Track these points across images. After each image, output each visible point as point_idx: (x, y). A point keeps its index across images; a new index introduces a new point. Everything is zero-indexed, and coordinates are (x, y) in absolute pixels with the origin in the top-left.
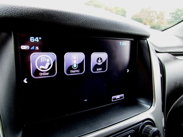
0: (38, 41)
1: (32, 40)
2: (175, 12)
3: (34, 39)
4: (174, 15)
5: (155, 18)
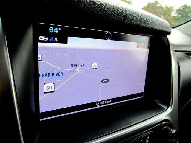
0: (57, 32)
1: (51, 31)
2: (182, 9)
3: (54, 30)
4: (181, 12)
5: (161, 14)
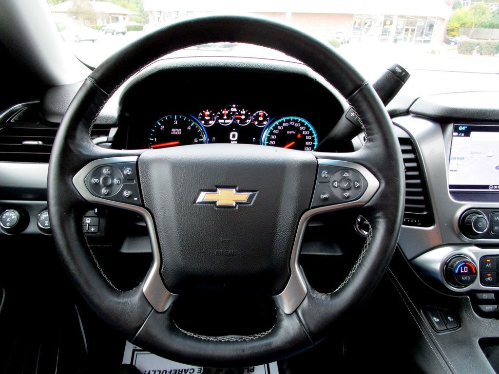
0: (464, 130)
3: (462, 128)
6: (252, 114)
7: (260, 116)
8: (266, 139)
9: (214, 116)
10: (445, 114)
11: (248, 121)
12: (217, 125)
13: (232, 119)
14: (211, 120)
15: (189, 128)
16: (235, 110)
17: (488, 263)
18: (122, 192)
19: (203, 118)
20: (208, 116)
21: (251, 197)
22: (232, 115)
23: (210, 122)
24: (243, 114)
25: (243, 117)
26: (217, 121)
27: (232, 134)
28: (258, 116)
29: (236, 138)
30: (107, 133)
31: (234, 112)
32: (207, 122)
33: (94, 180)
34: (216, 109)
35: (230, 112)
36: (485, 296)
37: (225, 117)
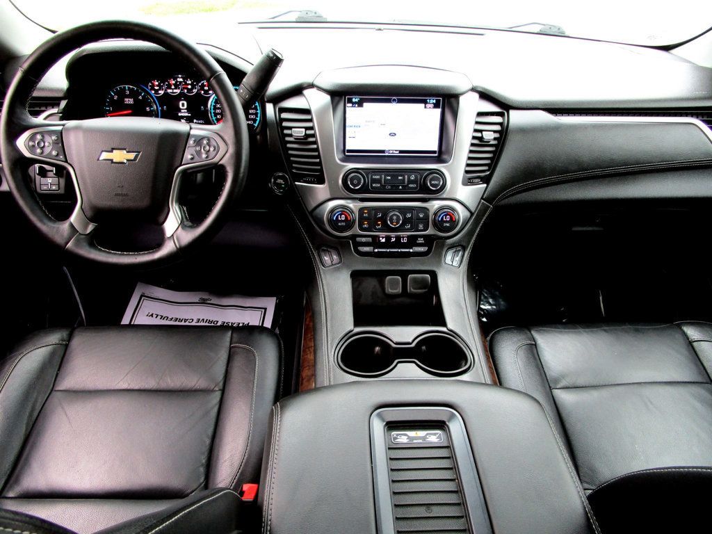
6: (197, 84)
7: (205, 86)
8: (212, 107)
9: (162, 86)
10: (337, 88)
11: (195, 91)
12: (166, 94)
13: (179, 88)
14: (160, 90)
15: (140, 97)
16: (181, 80)
17: (366, 213)
18: (51, 152)
19: (153, 88)
20: (157, 86)
21: (136, 157)
22: (179, 85)
23: (160, 92)
24: (189, 84)
25: (190, 87)
26: (166, 90)
27: (181, 103)
28: (203, 85)
29: (185, 107)
30: (58, 105)
31: (181, 82)
32: (156, 92)
33: (31, 143)
34: (163, 79)
35: (177, 82)
36: (364, 240)
37: (173, 87)
